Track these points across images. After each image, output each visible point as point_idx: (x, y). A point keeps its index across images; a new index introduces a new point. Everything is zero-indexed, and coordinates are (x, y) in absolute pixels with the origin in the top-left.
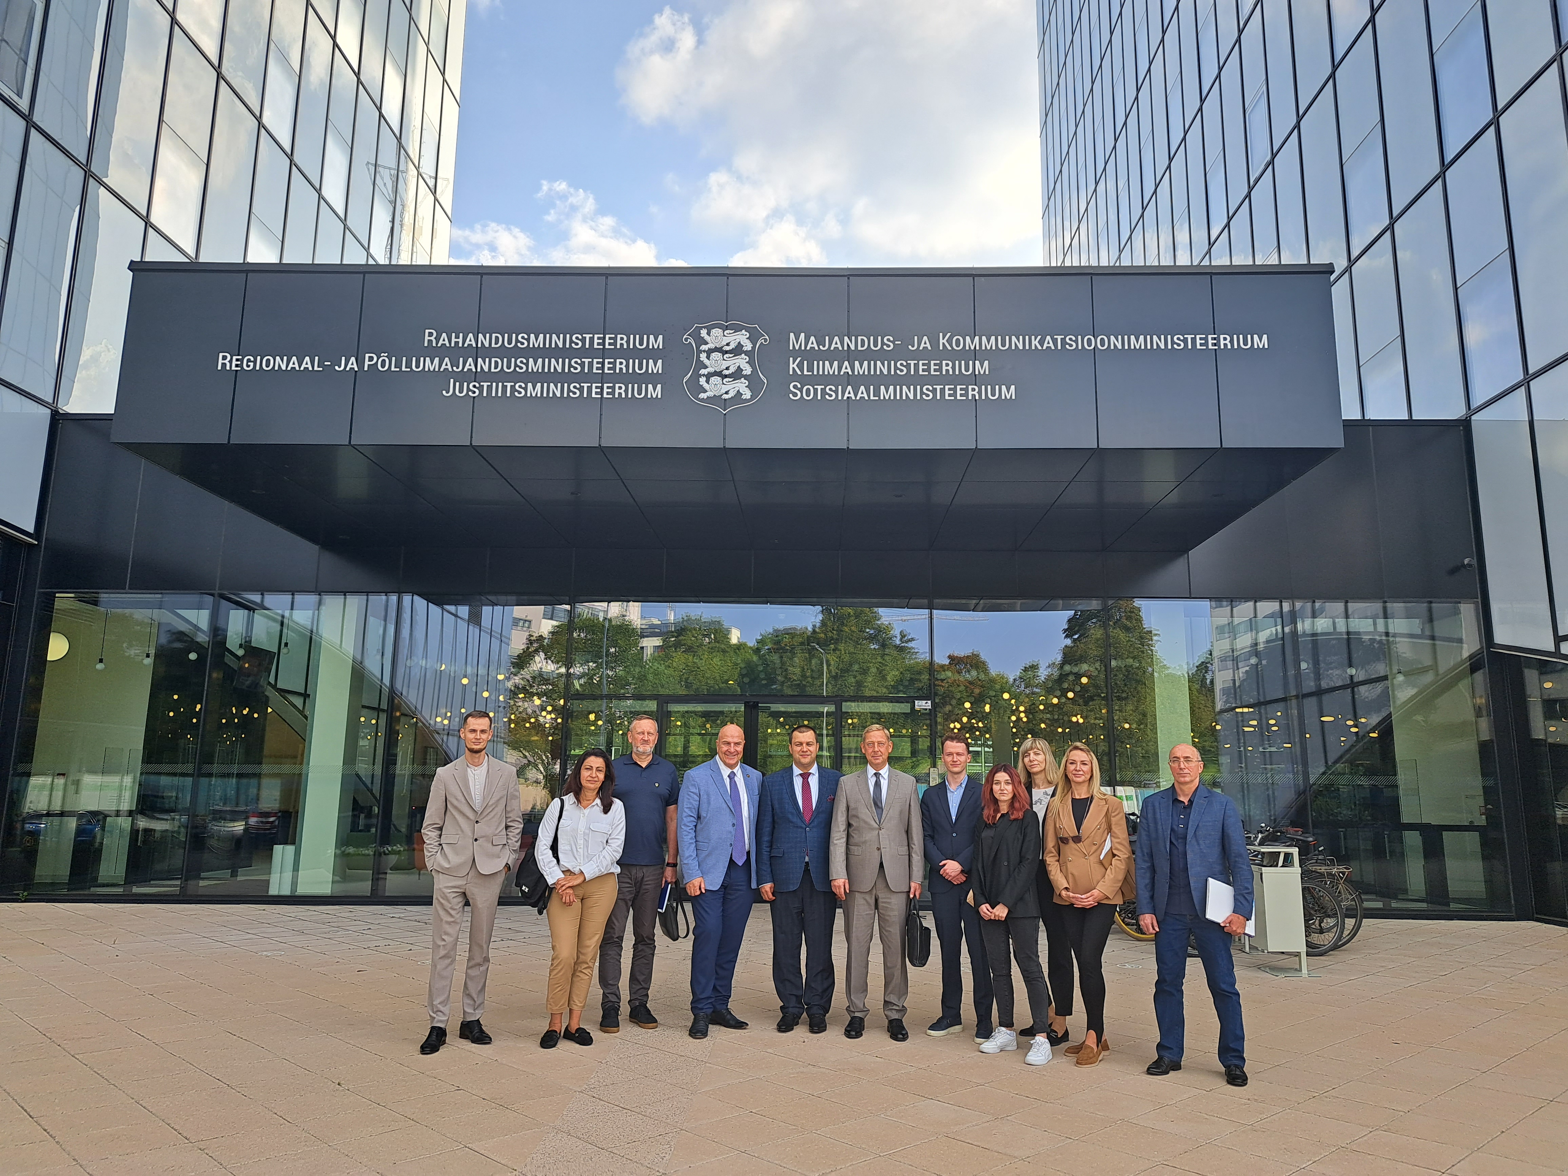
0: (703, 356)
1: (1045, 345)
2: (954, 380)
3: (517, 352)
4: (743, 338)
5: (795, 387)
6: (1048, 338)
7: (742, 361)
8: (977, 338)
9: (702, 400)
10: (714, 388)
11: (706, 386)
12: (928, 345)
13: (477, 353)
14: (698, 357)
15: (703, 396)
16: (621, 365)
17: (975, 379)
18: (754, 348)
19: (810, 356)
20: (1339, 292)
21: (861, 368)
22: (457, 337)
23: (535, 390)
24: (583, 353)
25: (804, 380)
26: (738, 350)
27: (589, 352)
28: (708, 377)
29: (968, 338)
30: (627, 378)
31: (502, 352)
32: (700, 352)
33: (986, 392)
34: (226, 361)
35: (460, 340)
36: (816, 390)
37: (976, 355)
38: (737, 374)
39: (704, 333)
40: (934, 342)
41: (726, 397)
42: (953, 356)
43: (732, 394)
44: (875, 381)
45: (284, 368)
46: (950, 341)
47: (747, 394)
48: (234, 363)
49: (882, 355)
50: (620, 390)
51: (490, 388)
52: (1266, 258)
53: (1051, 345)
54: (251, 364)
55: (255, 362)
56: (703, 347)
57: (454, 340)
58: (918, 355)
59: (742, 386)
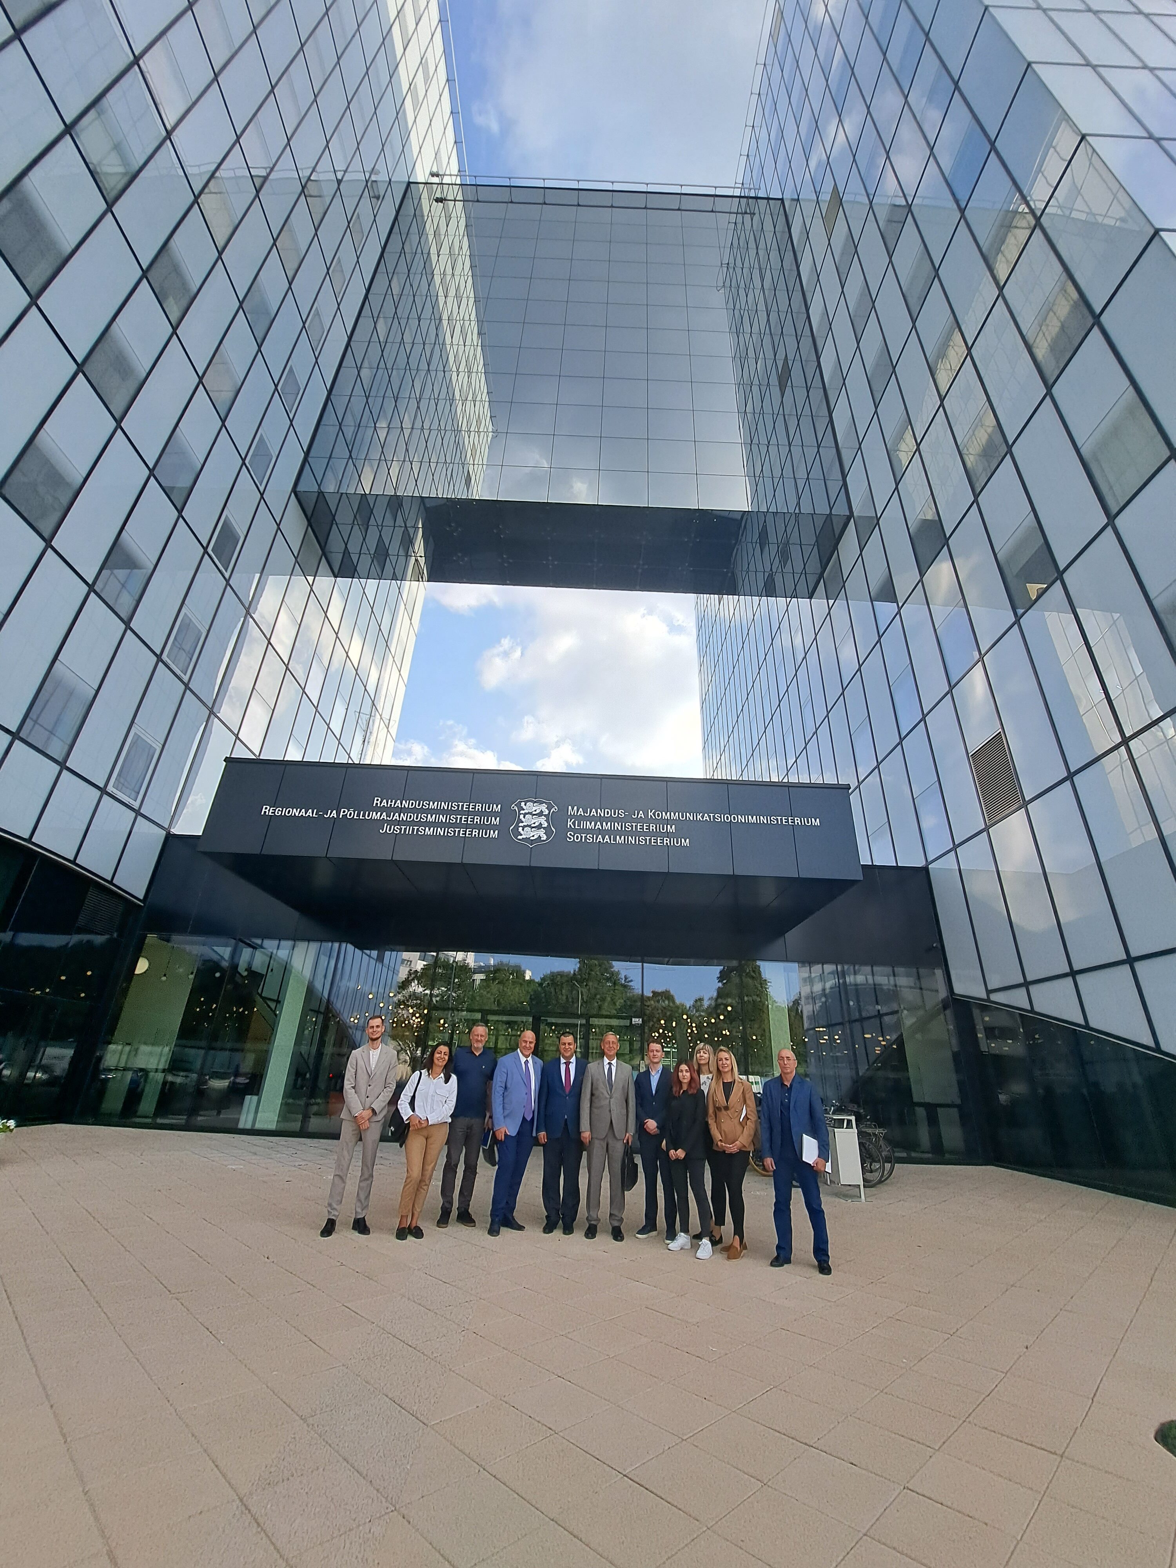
0: (522, 816)
1: (705, 819)
2: (656, 834)
3: (422, 811)
4: (544, 808)
5: (570, 834)
6: (706, 815)
7: (543, 820)
8: (668, 813)
9: (519, 840)
10: (526, 833)
11: (522, 832)
12: (643, 816)
13: (401, 810)
14: (519, 817)
15: (520, 837)
16: (477, 820)
17: (668, 835)
18: (549, 813)
19: (581, 818)
20: (854, 798)
21: (607, 826)
22: (391, 802)
23: (429, 831)
24: (457, 812)
25: (575, 831)
26: (541, 814)
27: (462, 813)
28: (524, 827)
29: (664, 813)
30: (479, 827)
31: (414, 810)
32: (520, 814)
33: (674, 842)
34: (267, 810)
35: (393, 803)
36: (582, 837)
37: (668, 822)
38: (540, 826)
39: (523, 804)
40: (646, 814)
41: (532, 838)
42: (655, 821)
43: (536, 837)
44: (612, 833)
45: (297, 815)
46: (654, 814)
47: (544, 837)
48: (271, 811)
49: (618, 820)
50: (475, 832)
51: (405, 829)
52: (816, 779)
53: (708, 819)
54: (280, 812)
55: (282, 811)
56: (522, 812)
57: (389, 803)
58: (638, 820)
59: (542, 833)
